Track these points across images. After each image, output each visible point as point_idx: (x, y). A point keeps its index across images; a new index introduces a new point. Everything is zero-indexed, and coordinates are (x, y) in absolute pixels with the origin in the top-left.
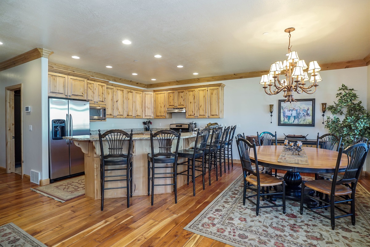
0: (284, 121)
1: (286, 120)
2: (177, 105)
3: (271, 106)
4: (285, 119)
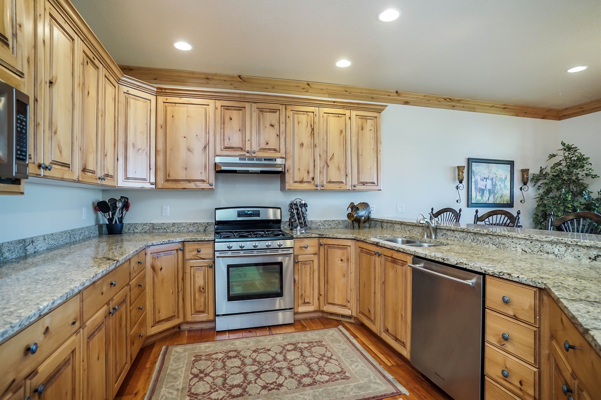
1: (479, 197)
2: (255, 149)
3: (461, 169)
4: (478, 194)
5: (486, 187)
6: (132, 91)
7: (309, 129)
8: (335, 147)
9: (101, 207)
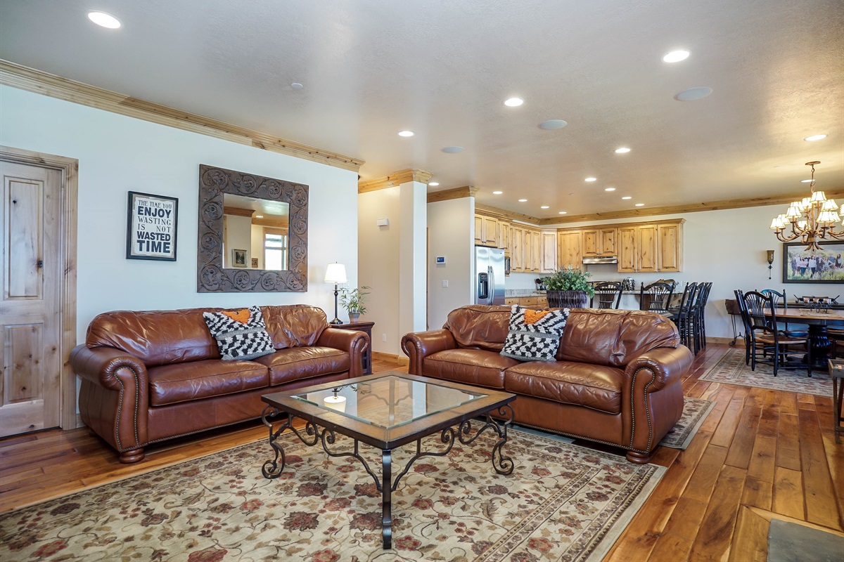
0: (794, 275)
1: (798, 275)
2: (602, 252)
3: (770, 253)
4: (796, 272)
5: (807, 266)
6: (546, 233)
7: (631, 239)
8: (647, 247)
9: (538, 281)
